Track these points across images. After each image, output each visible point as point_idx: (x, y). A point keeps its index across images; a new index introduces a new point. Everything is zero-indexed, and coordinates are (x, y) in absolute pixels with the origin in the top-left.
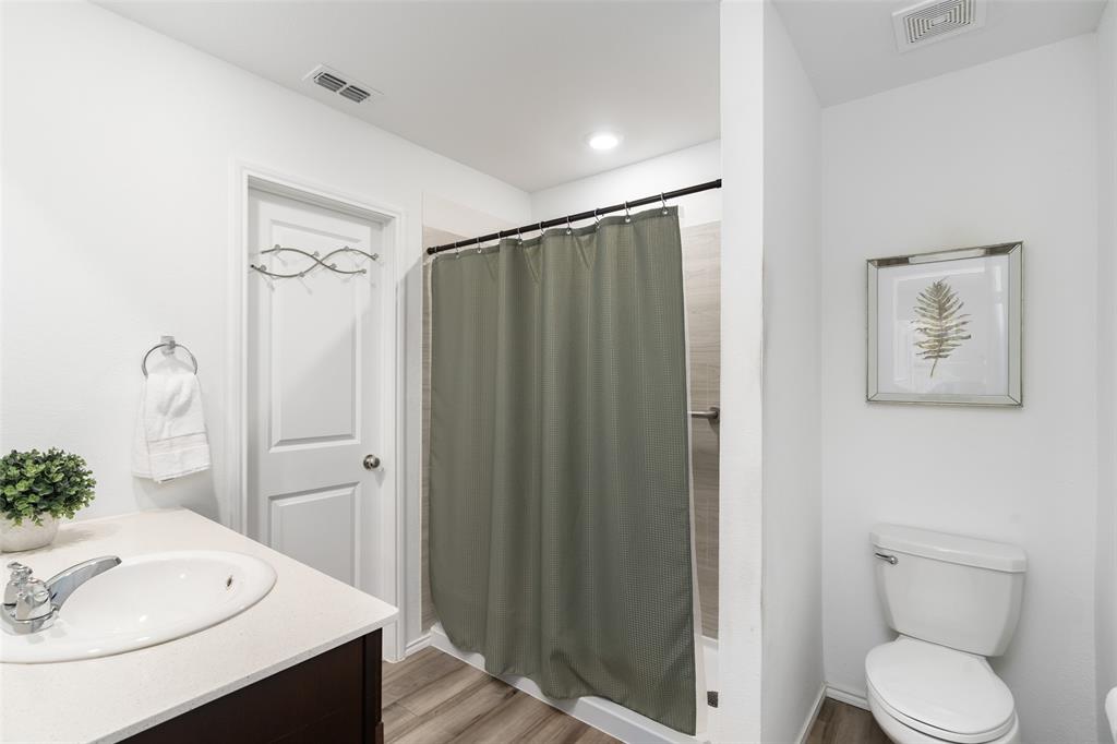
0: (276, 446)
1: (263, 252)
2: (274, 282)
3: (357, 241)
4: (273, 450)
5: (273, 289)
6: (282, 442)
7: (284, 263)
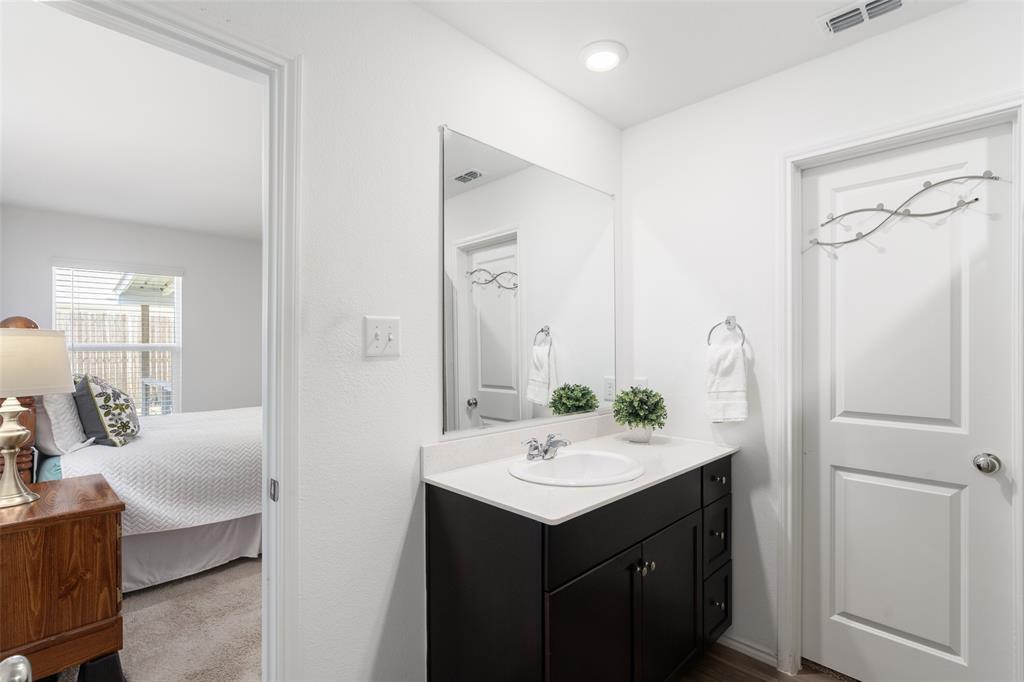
0: (840, 416)
1: (823, 225)
2: (837, 251)
3: (961, 166)
4: (837, 420)
5: (836, 257)
6: (847, 414)
7: (848, 229)
